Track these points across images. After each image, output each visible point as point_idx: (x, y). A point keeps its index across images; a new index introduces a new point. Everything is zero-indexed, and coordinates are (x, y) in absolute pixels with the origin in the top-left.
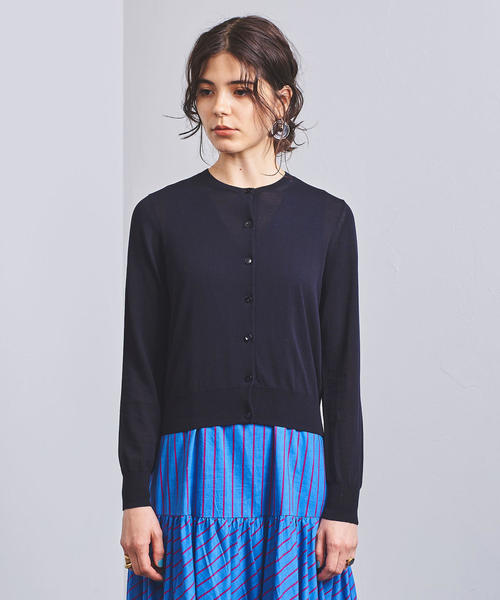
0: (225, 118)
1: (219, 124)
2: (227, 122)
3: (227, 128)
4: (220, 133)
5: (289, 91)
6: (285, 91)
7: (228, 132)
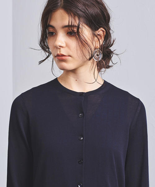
0: (62, 49)
1: (59, 53)
2: (63, 52)
3: (63, 55)
4: (60, 58)
5: (103, 31)
6: (101, 32)
7: (64, 58)
